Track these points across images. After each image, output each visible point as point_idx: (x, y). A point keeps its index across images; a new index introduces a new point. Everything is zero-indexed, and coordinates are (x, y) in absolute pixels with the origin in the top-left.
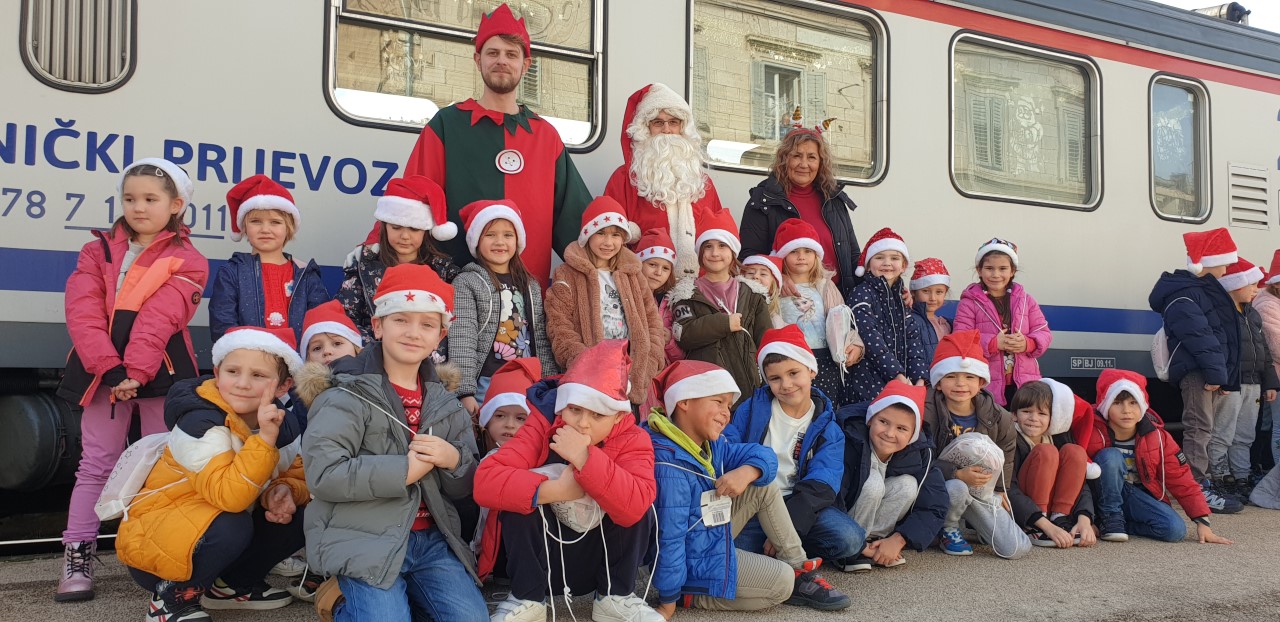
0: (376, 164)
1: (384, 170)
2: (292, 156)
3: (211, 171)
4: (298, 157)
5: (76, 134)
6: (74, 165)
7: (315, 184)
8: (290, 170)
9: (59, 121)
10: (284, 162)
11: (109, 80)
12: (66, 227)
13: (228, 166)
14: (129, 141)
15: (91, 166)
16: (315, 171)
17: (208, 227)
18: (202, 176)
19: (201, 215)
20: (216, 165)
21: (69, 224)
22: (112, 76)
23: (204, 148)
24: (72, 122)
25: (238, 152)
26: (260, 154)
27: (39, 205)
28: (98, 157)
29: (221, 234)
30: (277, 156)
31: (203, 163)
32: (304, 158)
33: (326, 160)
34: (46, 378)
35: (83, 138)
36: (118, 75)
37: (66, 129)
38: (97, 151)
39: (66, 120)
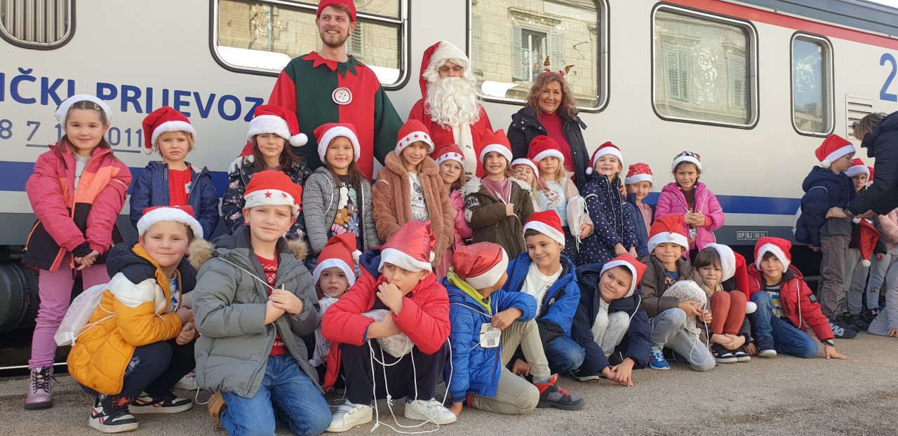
0: (248, 99)
1: (254, 103)
2: (188, 94)
3: (130, 105)
4: (192, 94)
5: (33, 79)
6: (32, 101)
7: (204, 114)
8: (187, 104)
9: (21, 70)
10: (183, 98)
11: (56, 40)
12: (27, 145)
13: (142, 101)
14: (71, 84)
15: (44, 102)
16: (204, 105)
17: (129, 145)
18: (124, 108)
19: (124, 136)
20: (134, 100)
21: (29, 143)
22: (58, 37)
23: (125, 88)
24: (30, 71)
25: (149, 91)
26: (166, 92)
27: (8, 129)
28: (49, 95)
29: (139, 149)
30: (178, 94)
31: (125, 99)
32: (197, 95)
33: (212, 97)
34: (15, 252)
35: (38, 82)
36: (62, 37)
37: (26, 75)
38: (48, 91)
39: (25, 69)
